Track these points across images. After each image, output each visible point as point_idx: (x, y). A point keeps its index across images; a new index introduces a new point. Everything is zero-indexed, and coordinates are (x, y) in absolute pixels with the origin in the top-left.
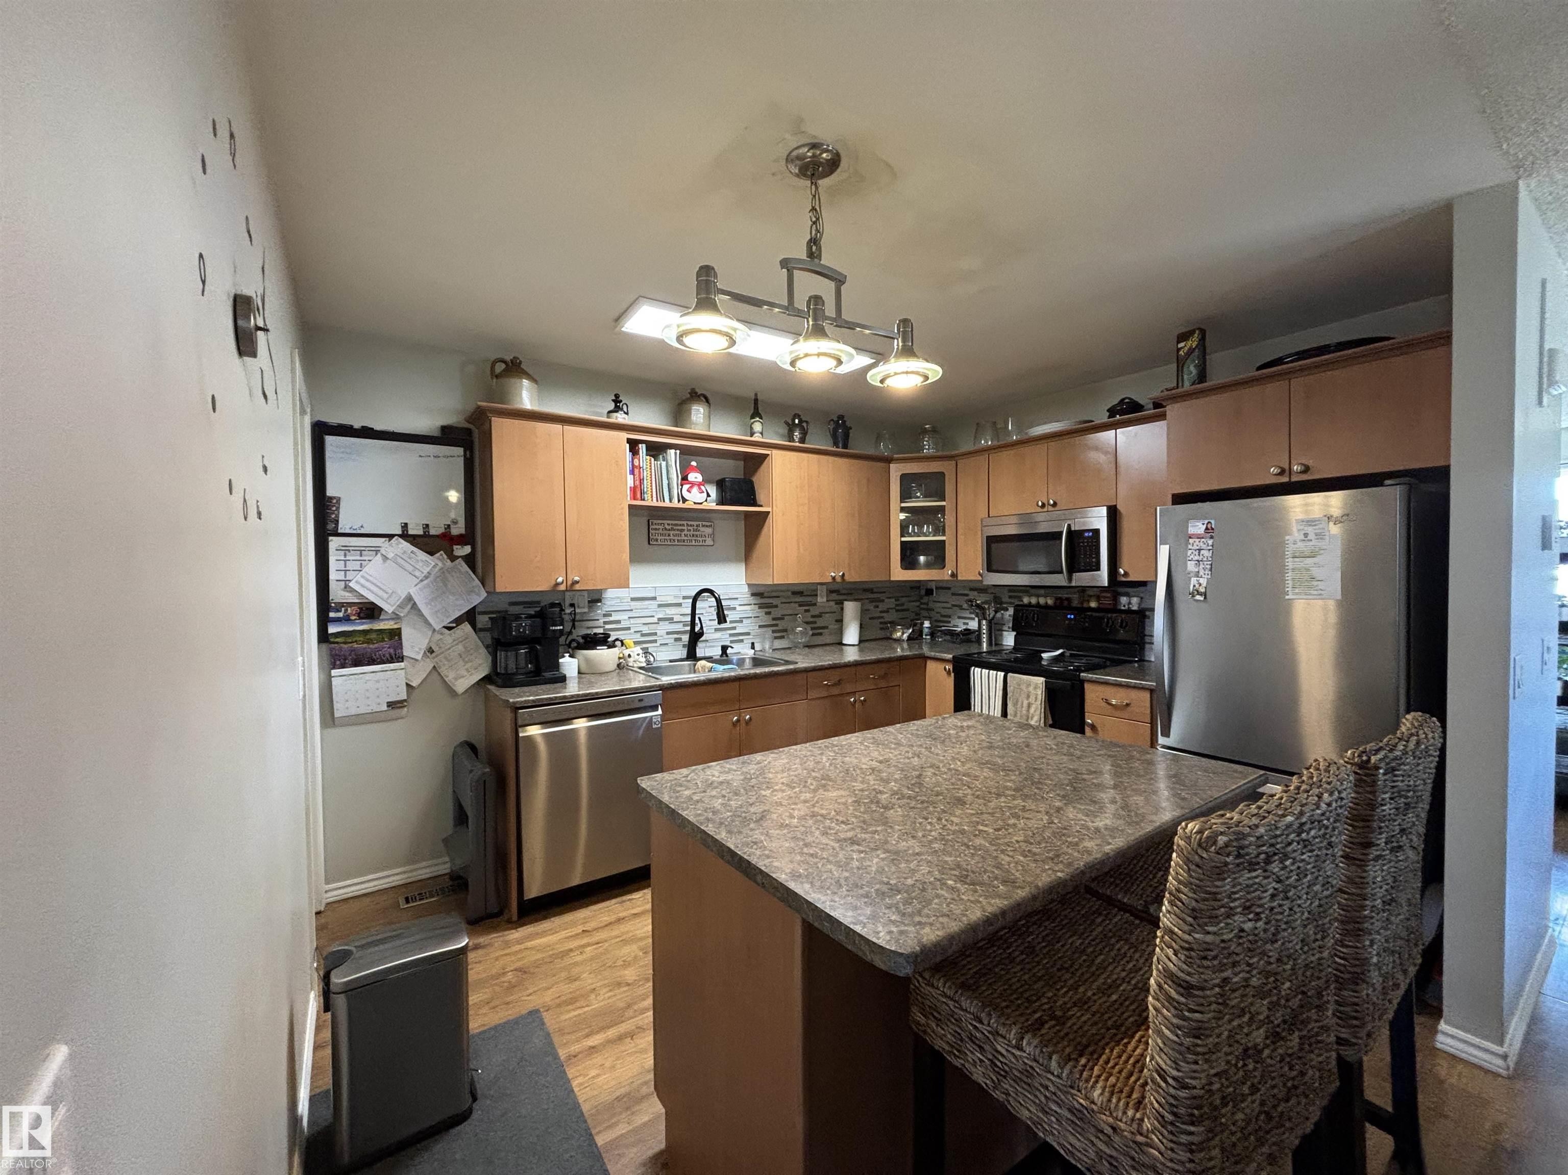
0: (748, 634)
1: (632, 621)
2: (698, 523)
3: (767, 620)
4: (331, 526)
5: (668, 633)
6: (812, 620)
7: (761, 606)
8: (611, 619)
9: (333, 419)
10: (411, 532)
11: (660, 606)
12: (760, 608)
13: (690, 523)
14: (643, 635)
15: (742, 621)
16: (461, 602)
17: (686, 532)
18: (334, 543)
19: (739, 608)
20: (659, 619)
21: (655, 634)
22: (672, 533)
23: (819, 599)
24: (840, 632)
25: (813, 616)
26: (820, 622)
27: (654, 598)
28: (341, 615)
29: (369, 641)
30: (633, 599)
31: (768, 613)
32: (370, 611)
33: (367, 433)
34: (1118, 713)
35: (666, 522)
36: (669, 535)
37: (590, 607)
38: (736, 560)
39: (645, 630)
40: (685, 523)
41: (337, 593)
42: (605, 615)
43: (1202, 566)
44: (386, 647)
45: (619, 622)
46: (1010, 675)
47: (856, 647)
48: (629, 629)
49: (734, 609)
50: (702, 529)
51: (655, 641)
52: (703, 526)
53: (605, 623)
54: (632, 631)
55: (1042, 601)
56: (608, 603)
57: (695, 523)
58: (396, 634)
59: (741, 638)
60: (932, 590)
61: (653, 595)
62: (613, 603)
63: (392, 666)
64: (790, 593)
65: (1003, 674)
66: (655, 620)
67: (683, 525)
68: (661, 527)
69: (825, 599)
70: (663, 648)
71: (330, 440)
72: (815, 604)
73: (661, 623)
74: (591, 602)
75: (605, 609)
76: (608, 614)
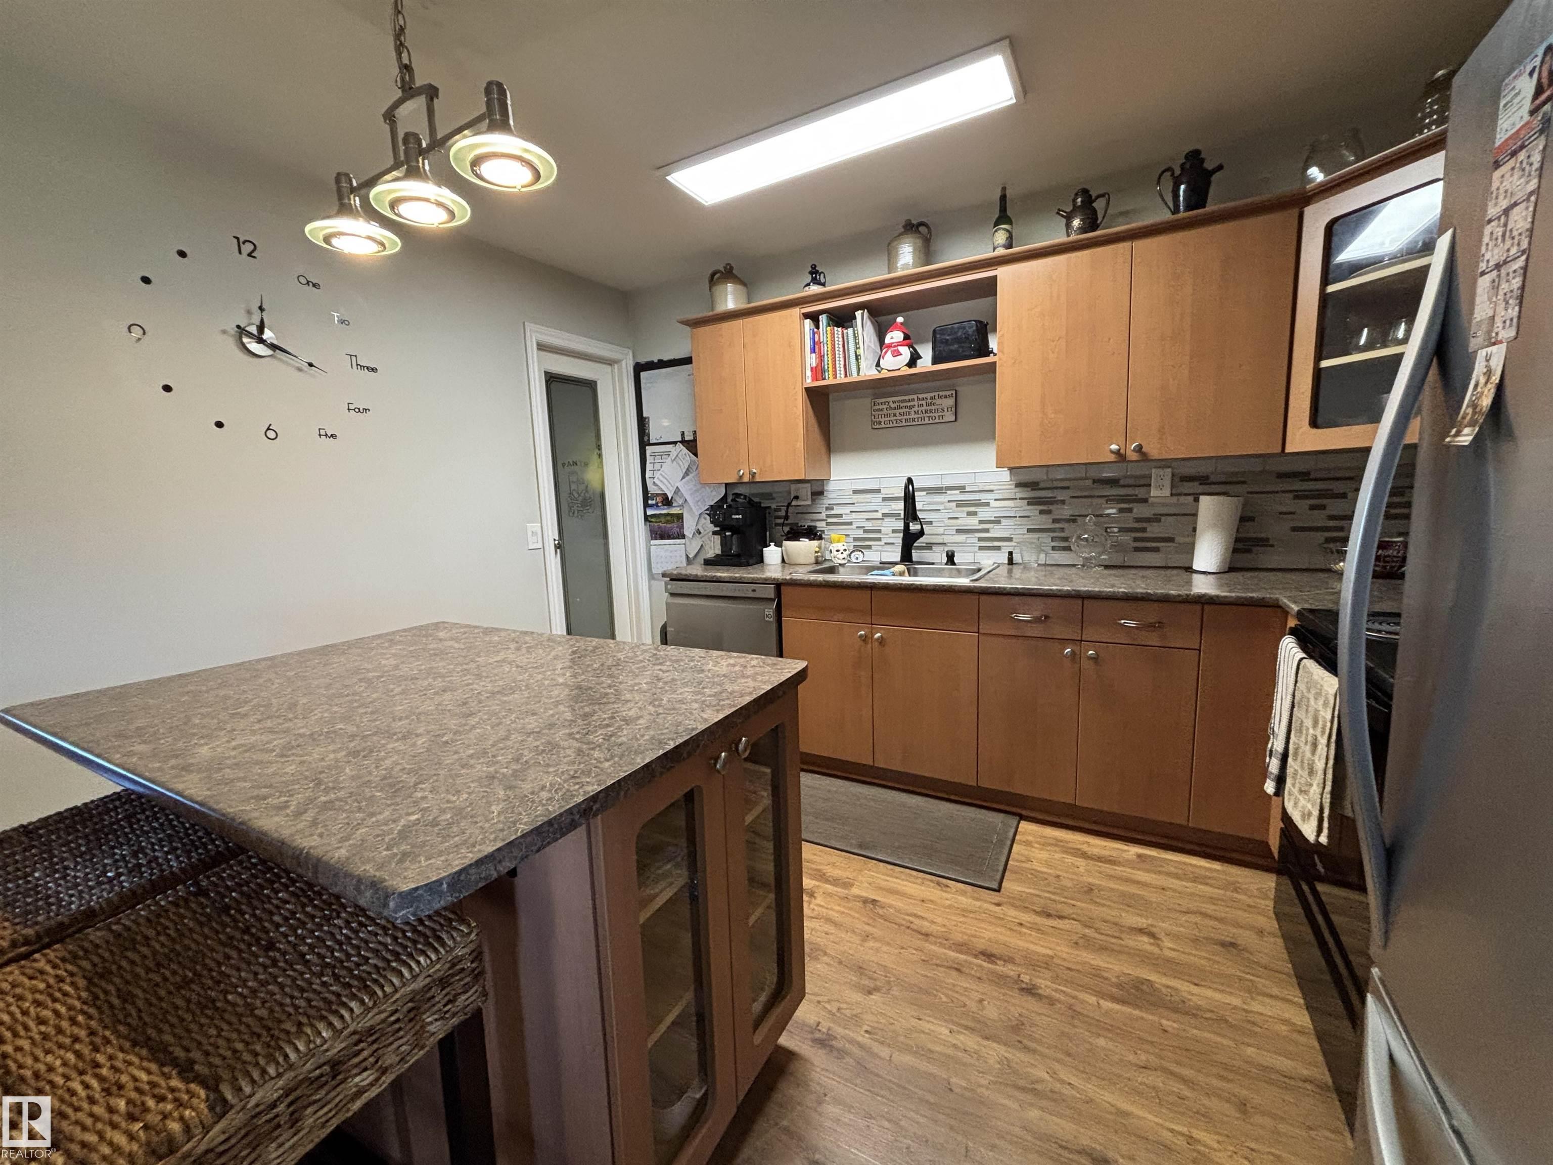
1: (854, 515)
2: (932, 395)
3: (1045, 522)
4: (646, 438)
6: (1136, 525)
7: (1032, 502)
8: (833, 512)
9: (643, 360)
10: (687, 438)
11: (884, 499)
12: (1029, 504)
13: (921, 396)
14: (865, 531)
15: (999, 522)
16: (714, 493)
17: (916, 409)
18: (649, 450)
19: (993, 504)
20: (884, 515)
21: (879, 531)
22: (897, 412)
23: (1154, 492)
25: (1138, 520)
26: (1154, 530)
27: (878, 491)
28: (654, 502)
29: (667, 522)
30: (856, 492)
31: (1042, 512)
32: (667, 502)
33: (662, 364)
35: (890, 399)
36: (895, 415)
37: (813, 500)
39: (869, 525)
40: (915, 397)
41: (652, 489)
42: (827, 509)
44: (673, 527)
45: (840, 516)
47: (1216, 577)
48: (850, 524)
49: (988, 504)
50: (938, 401)
51: (879, 539)
52: (939, 398)
53: (828, 516)
54: (854, 526)
56: (830, 495)
57: (929, 395)
58: (680, 517)
61: (876, 487)
62: (834, 495)
63: (678, 541)
65: (1299, 657)
66: (879, 515)
67: (913, 400)
68: (885, 407)
69: (1167, 492)
70: (888, 548)
71: (643, 375)
73: (887, 519)
74: (813, 494)
75: (826, 502)
76: (830, 508)
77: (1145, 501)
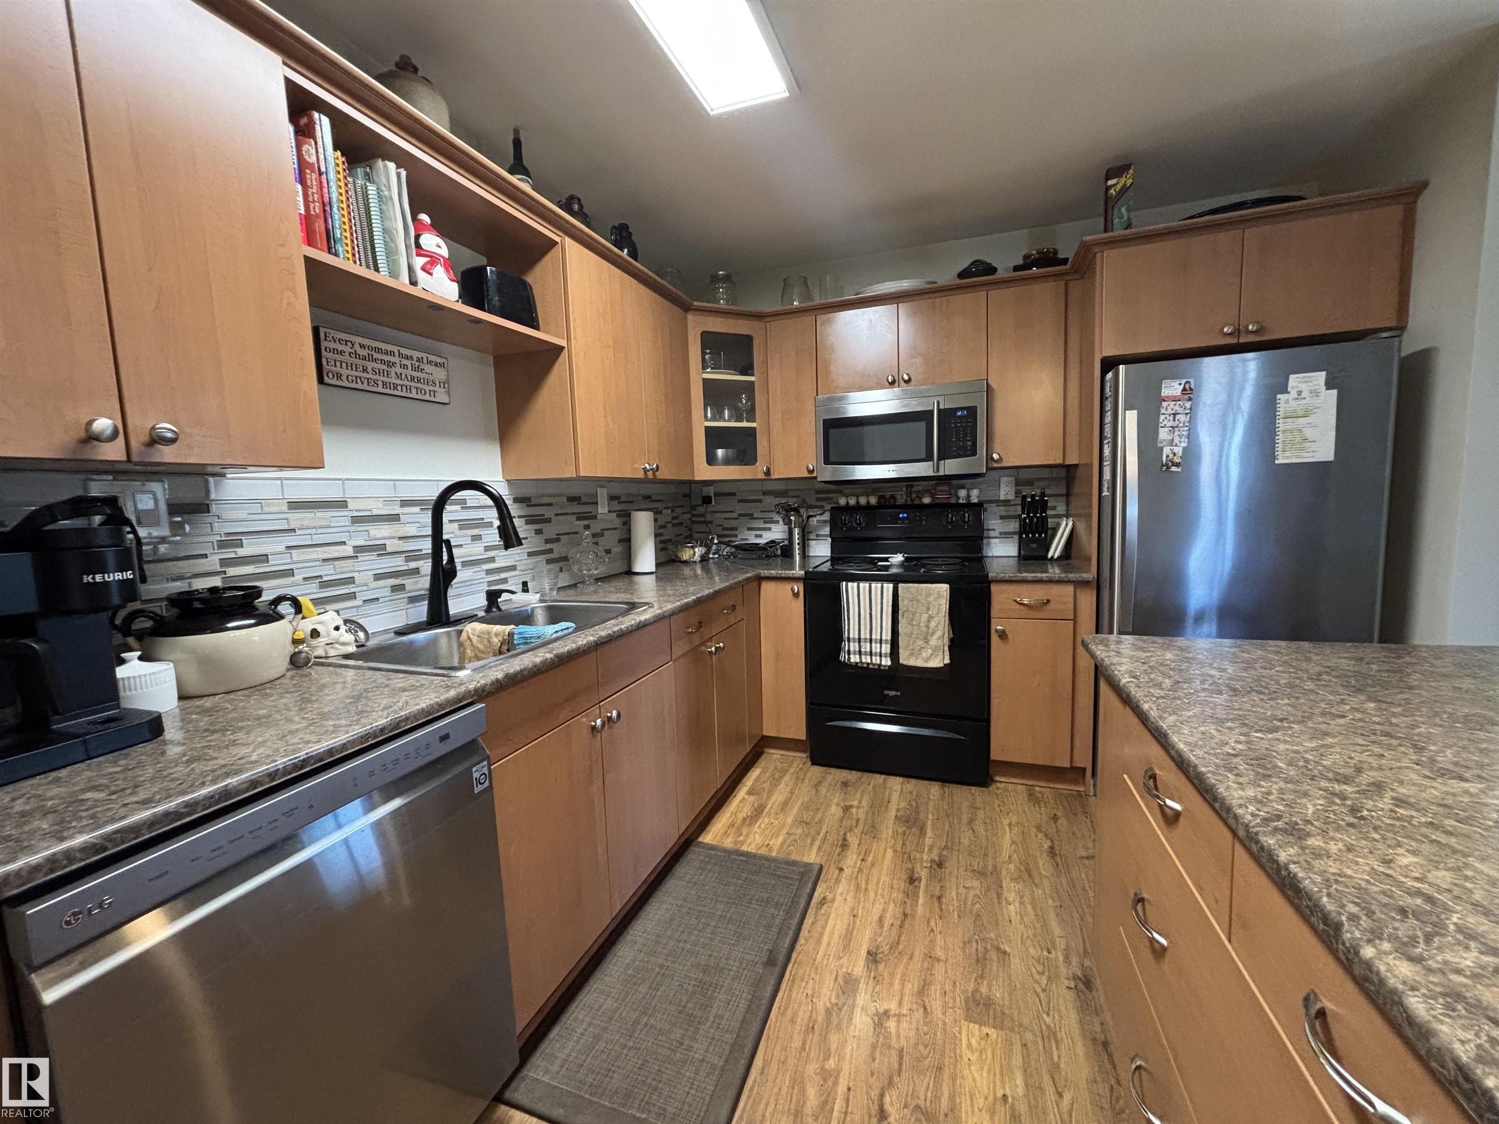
0: (513, 568)
1: (298, 554)
2: (420, 355)
5: (378, 577)
7: (528, 520)
8: (242, 552)
11: (356, 520)
12: (526, 523)
13: (404, 351)
14: (324, 585)
17: (399, 370)
20: (358, 549)
21: (351, 581)
22: (370, 365)
23: (599, 509)
24: (628, 556)
25: (594, 536)
27: (342, 504)
30: (295, 505)
31: (539, 532)
34: (1036, 614)
35: (358, 340)
36: (365, 370)
37: (176, 528)
38: (486, 436)
39: (329, 572)
40: (395, 349)
42: (222, 545)
43: (1177, 433)
45: (263, 558)
46: (901, 586)
47: (653, 577)
48: (290, 573)
50: (428, 368)
51: (352, 596)
52: (430, 362)
53: (224, 562)
54: (298, 578)
55: (863, 501)
56: (229, 514)
57: (416, 354)
59: (503, 575)
60: (711, 497)
61: (338, 497)
62: (242, 514)
64: (565, 499)
65: (891, 586)
66: (348, 550)
67: (392, 353)
68: (347, 349)
69: (606, 510)
70: (373, 607)
72: (595, 517)
73: (363, 557)
74: (174, 509)
75: (222, 529)
76: (232, 541)
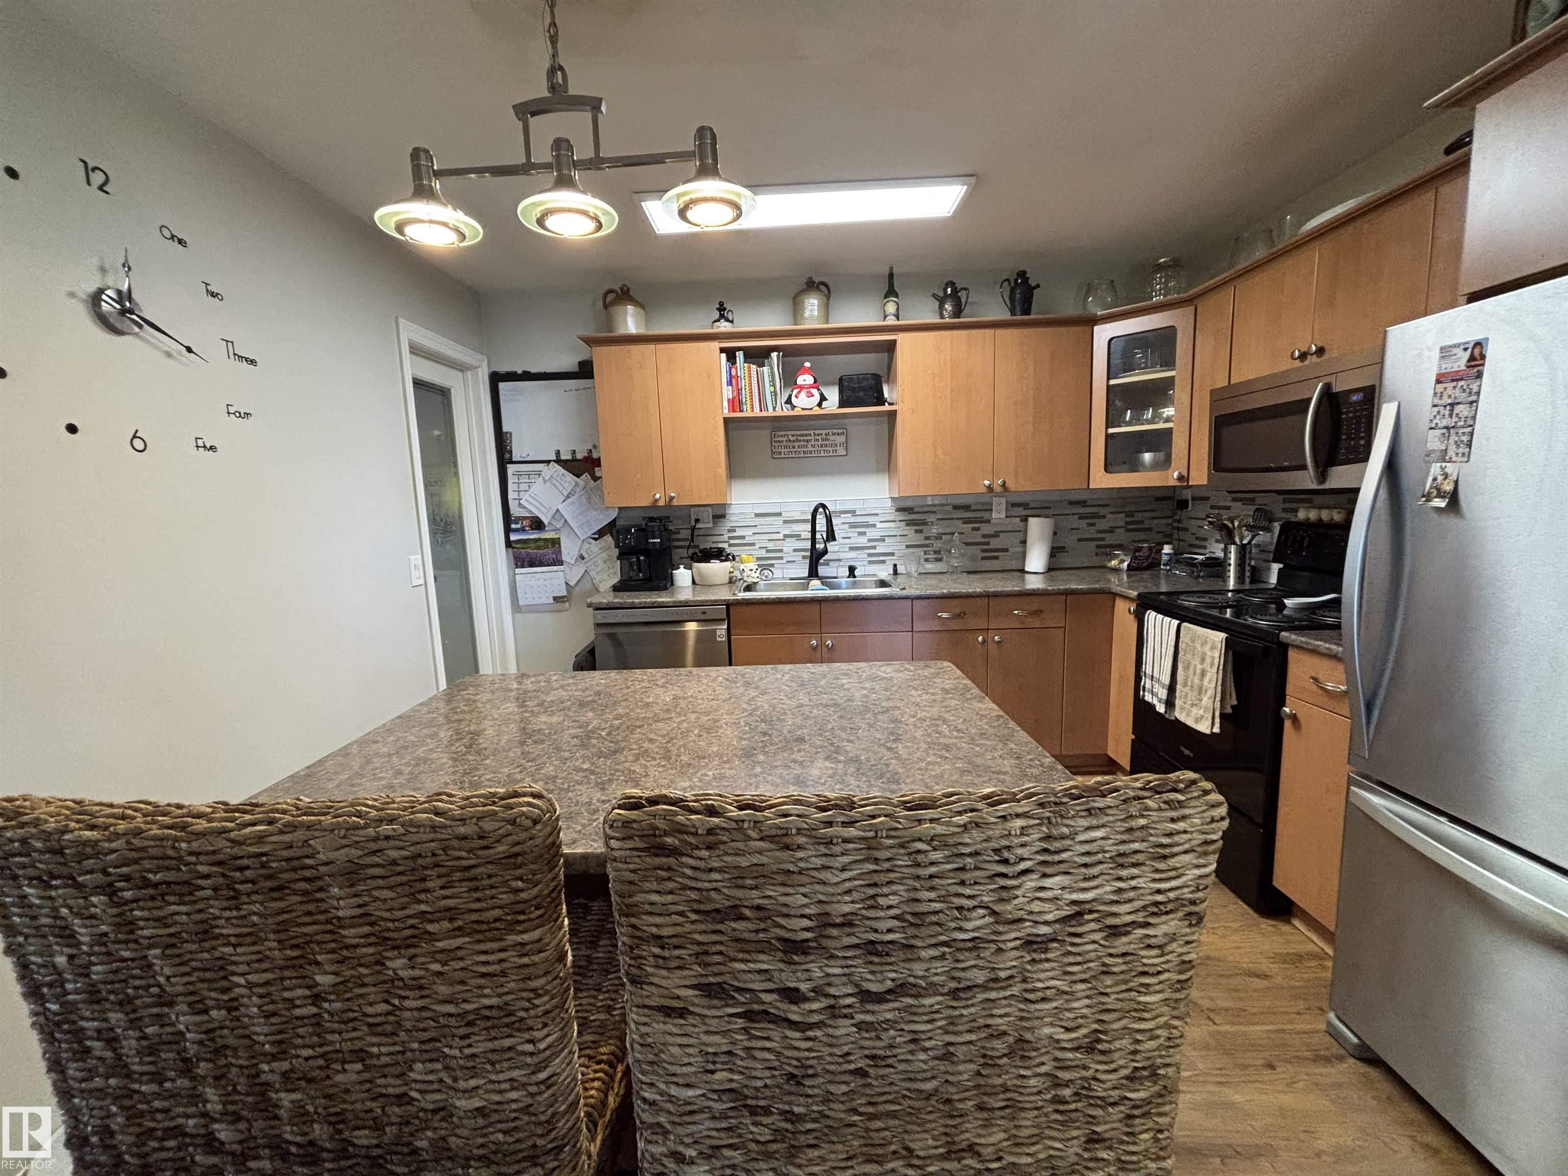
0: (892, 554)
1: (757, 537)
2: (827, 431)
3: (918, 539)
4: (507, 456)
5: (795, 550)
6: (983, 540)
7: (909, 523)
8: (735, 534)
9: (503, 368)
10: (563, 458)
11: (785, 522)
12: (907, 525)
13: (817, 432)
14: (768, 551)
15: (884, 540)
16: (602, 516)
17: (813, 443)
18: (511, 468)
19: (879, 525)
20: (786, 536)
21: (781, 551)
22: (796, 444)
23: (995, 515)
24: (1022, 556)
25: (984, 536)
27: (780, 514)
28: (519, 526)
29: (538, 548)
31: (917, 531)
32: (537, 524)
33: (527, 376)
34: (1330, 703)
35: (790, 433)
36: (794, 447)
37: (714, 523)
38: (878, 470)
39: (771, 546)
40: (812, 432)
41: (515, 511)
42: (729, 531)
43: (1454, 438)
44: (549, 553)
45: (743, 537)
46: (1185, 625)
47: (1040, 577)
48: (753, 544)
49: (874, 526)
50: (831, 438)
51: (781, 558)
52: (834, 434)
53: (730, 538)
54: (757, 547)
56: (732, 518)
57: (824, 432)
58: (556, 542)
59: (882, 558)
60: (1186, 502)
62: (736, 519)
63: (555, 568)
65: (1177, 622)
66: (781, 536)
67: (810, 435)
68: (785, 439)
69: (1003, 515)
70: (789, 565)
71: (502, 385)
73: (787, 540)
74: (715, 517)
75: (729, 525)
76: (732, 530)
77: (988, 521)
